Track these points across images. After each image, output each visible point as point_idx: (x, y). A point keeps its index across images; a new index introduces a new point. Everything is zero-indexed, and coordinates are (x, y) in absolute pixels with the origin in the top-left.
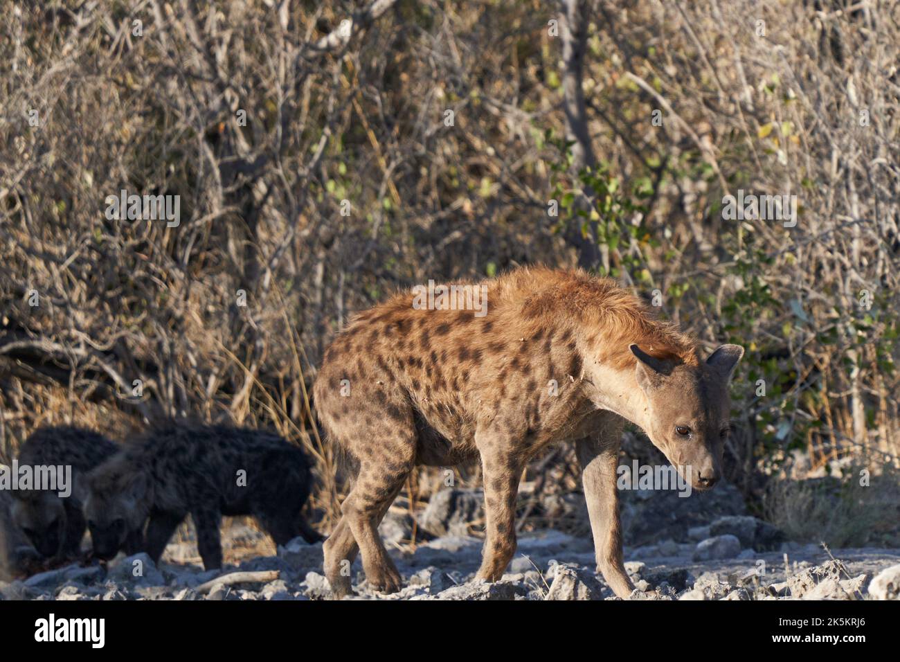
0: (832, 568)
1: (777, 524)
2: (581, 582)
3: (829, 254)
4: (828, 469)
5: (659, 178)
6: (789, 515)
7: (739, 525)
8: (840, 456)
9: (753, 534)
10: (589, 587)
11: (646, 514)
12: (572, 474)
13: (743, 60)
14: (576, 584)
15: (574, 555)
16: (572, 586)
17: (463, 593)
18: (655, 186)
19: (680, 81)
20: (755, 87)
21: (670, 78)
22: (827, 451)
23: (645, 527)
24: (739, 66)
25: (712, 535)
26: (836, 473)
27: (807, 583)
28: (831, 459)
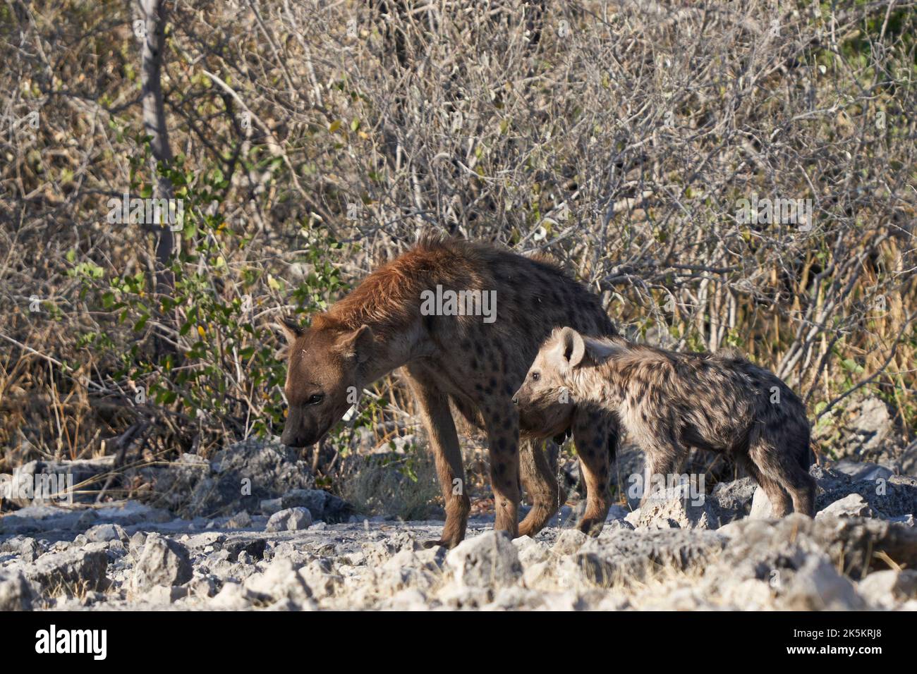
0: (406, 540)
1: (344, 497)
2: (170, 551)
3: (392, 243)
4: (393, 445)
5: (232, 170)
6: (357, 489)
7: (310, 498)
8: (402, 434)
9: (322, 506)
10: (178, 555)
11: (220, 487)
12: (150, 448)
13: (313, 60)
14: (166, 552)
15: (153, 524)
16: (162, 555)
17: (59, 560)
18: (228, 177)
19: (253, 79)
20: (324, 85)
21: (244, 75)
22: (391, 429)
23: (220, 499)
24: (309, 65)
25: (284, 507)
26: (400, 450)
27: (383, 553)
28: (394, 436)
